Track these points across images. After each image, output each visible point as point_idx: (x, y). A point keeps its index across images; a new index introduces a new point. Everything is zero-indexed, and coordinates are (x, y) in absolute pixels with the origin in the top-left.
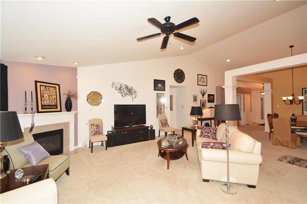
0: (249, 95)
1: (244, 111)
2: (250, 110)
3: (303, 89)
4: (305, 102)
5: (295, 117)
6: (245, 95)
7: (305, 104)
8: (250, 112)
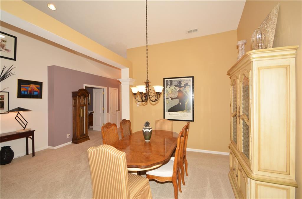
0: (116, 89)
1: (108, 111)
2: (118, 110)
3: (164, 79)
4: (166, 99)
5: (149, 129)
6: (110, 88)
7: (166, 102)
8: (118, 112)
